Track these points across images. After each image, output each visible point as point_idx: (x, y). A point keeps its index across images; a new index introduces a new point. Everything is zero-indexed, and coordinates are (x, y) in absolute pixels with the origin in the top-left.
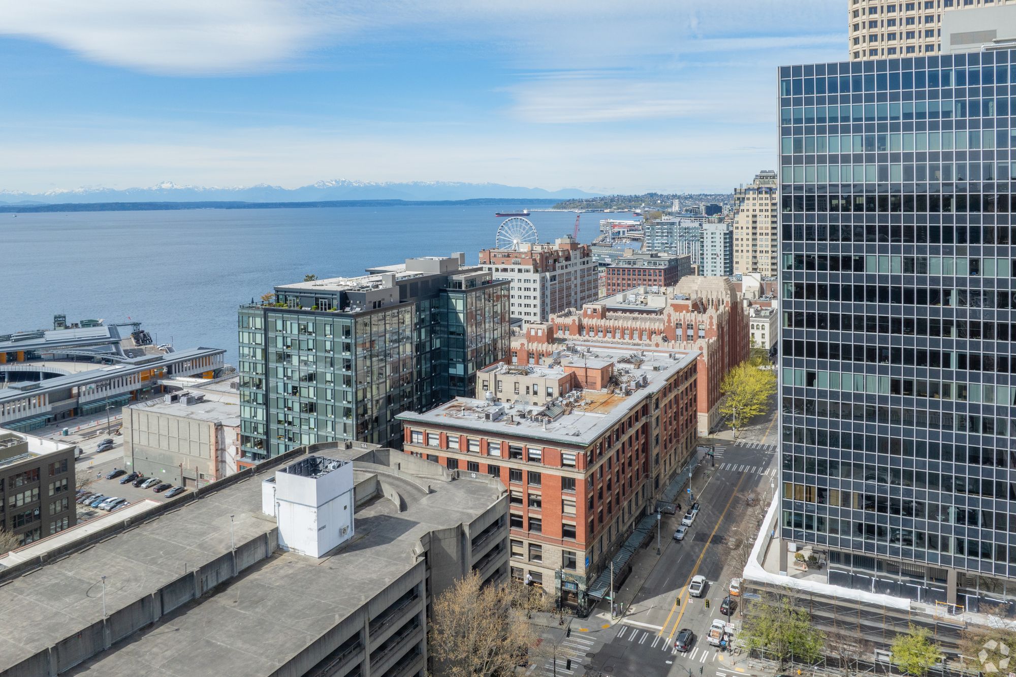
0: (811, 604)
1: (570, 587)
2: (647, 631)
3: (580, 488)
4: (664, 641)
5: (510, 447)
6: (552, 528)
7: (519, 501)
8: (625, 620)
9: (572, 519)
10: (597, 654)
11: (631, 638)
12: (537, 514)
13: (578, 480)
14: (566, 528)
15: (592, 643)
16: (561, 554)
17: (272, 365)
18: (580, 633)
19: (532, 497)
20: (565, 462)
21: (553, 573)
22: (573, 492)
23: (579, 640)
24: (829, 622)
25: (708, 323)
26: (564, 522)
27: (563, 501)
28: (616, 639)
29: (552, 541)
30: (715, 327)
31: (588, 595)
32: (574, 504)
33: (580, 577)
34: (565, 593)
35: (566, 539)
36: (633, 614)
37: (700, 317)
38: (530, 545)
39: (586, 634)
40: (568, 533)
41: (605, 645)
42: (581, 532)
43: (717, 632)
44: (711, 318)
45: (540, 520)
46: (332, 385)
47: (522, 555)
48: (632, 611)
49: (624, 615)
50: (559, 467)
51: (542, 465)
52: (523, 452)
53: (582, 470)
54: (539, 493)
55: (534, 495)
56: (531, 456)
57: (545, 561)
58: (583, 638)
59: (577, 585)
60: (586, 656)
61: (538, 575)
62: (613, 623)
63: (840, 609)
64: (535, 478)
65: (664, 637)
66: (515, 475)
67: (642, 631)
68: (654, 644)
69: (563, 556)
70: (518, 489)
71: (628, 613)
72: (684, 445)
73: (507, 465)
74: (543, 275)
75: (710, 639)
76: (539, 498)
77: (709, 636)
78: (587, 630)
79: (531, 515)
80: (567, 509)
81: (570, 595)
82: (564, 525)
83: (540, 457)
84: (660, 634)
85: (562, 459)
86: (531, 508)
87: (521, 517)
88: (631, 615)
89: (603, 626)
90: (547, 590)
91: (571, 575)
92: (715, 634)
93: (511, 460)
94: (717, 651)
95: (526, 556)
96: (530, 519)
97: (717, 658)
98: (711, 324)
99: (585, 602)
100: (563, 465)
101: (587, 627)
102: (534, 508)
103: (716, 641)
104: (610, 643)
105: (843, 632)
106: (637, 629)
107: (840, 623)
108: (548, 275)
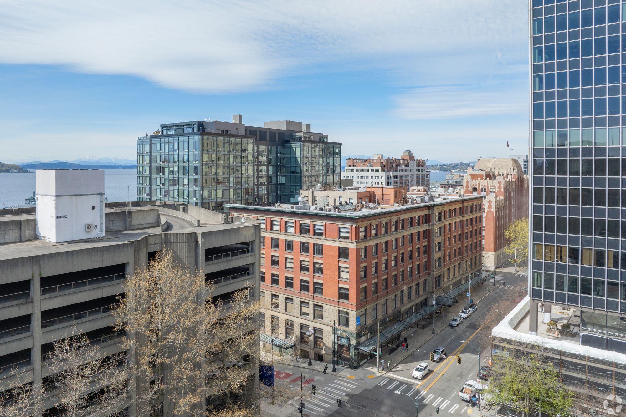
0: (560, 363)
1: (344, 342)
2: (406, 384)
3: (353, 256)
4: (420, 392)
5: (301, 225)
6: (330, 291)
7: (307, 269)
8: (390, 374)
9: (346, 283)
10: (356, 395)
11: (390, 388)
12: (320, 279)
13: (351, 249)
14: (342, 291)
15: (354, 387)
16: (337, 313)
17: (154, 176)
18: (347, 379)
19: (317, 266)
20: (342, 235)
21: (330, 329)
22: (347, 260)
23: (343, 383)
24: (581, 382)
25: (497, 187)
26: (340, 285)
27: (339, 267)
28: (377, 386)
29: (330, 302)
30: (503, 190)
31: (358, 349)
32: (348, 270)
33: (352, 333)
34: (341, 346)
35: (341, 300)
36: (398, 371)
37: (491, 182)
38: (315, 305)
39: (352, 380)
40: (343, 295)
41: (366, 390)
42: (352, 294)
43: (469, 390)
44: (500, 182)
45: (322, 284)
46: (187, 186)
47: (308, 314)
48: (398, 369)
49: (390, 370)
50: (337, 239)
51: (324, 237)
52: (311, 228)
53: (354, 241)
54: (322, 262)
55: (318, 263)
56: (316, 231)
57: (326, 320)
58: (348, 382)
59: (349, 339)
60: (346, 395)
61: (321, 331)
62: (378, 375)
63: (592, 370)
64: (319, 250)
65: (420, 390)
66: (304, 247)
67: (401, 383)
68: (410, 394)
69: (339, 316)
70: (307, 258)
71: (394, 370)
72: (469, 263)
73: (298, 239)
74: (388, 174)
75: (461, 394)
76: (322, 266)
77: (462, 391)
78: (354, 377)
79: (315, 281)
80: (343, 275)
81: (345, 349)
82: (340, 289)
83: (322, 232)
84: (417, 387)
85: (339, 232)
86: (316, 274)
87: (308, 282)
88: (396, 371)
89: (368, 376)
90: (326, 343)
91: (345, 331)
92: (467, 391)
93: (302, 235)
94: (468, 406)
95: (311, 315)
96: (315, 284)
97: (466, 411)
98: (500, 187)
99: (355, 355)
100: (340, 237)
101: (354, 375)
102: (318, 275)
103: (467, 397)
104: (370, 388)
105: (595, 394)
106: (398, 381)
107: (592, 385)
108: (391, 174)
